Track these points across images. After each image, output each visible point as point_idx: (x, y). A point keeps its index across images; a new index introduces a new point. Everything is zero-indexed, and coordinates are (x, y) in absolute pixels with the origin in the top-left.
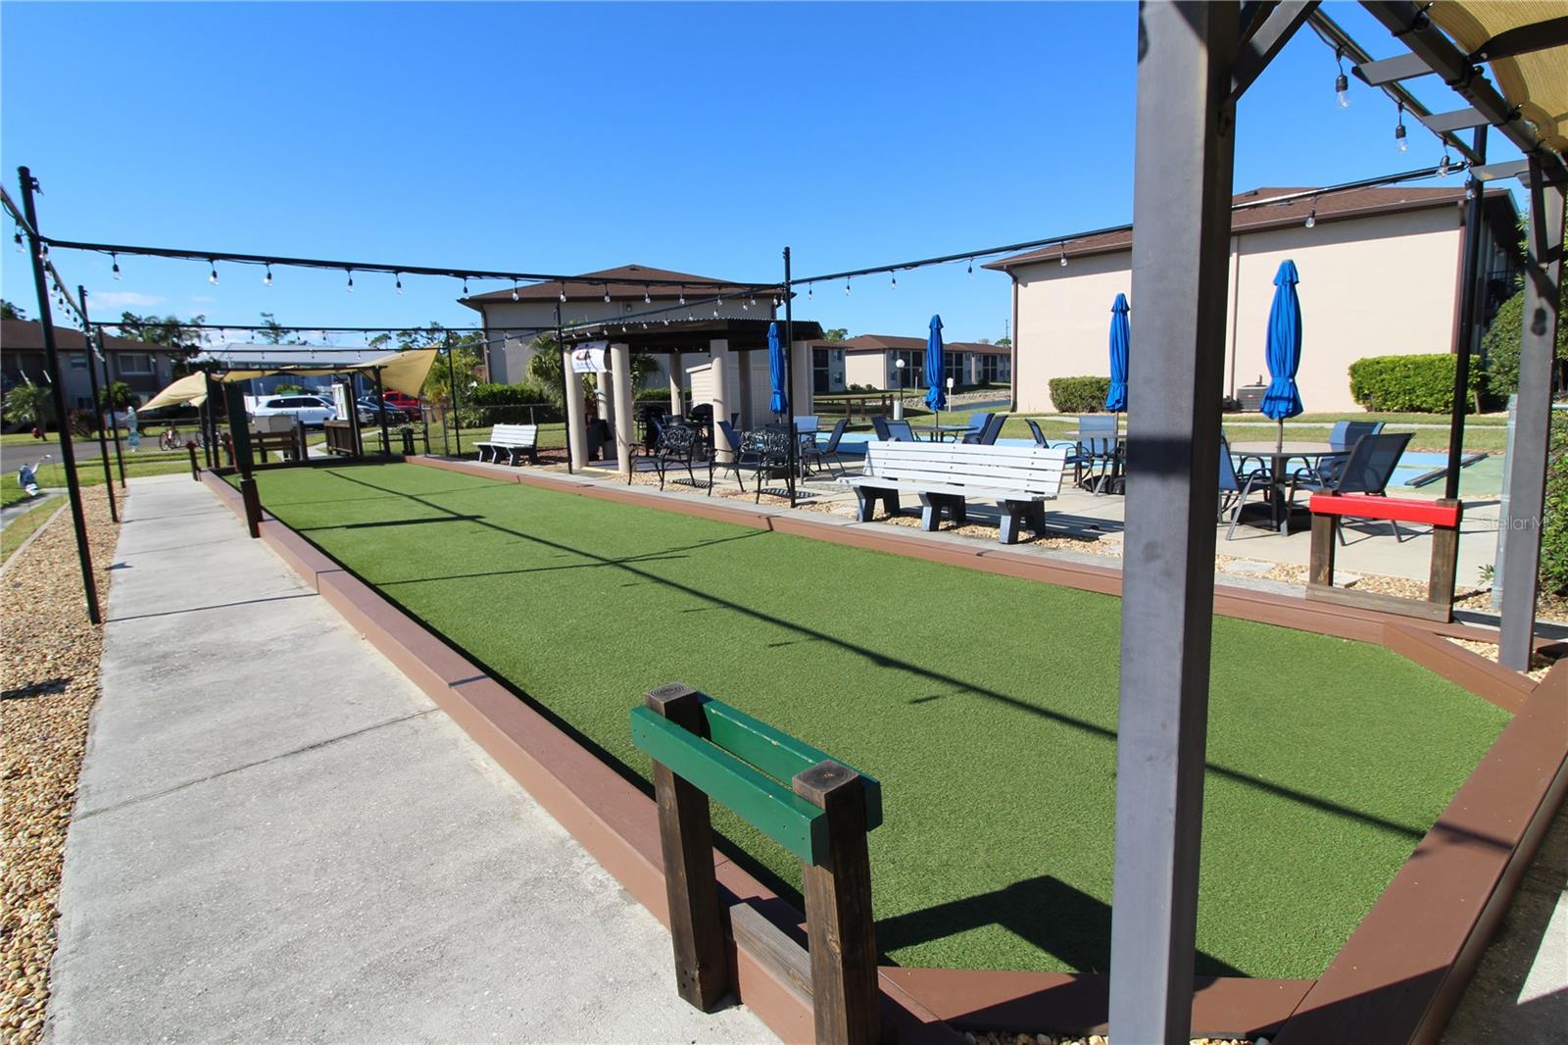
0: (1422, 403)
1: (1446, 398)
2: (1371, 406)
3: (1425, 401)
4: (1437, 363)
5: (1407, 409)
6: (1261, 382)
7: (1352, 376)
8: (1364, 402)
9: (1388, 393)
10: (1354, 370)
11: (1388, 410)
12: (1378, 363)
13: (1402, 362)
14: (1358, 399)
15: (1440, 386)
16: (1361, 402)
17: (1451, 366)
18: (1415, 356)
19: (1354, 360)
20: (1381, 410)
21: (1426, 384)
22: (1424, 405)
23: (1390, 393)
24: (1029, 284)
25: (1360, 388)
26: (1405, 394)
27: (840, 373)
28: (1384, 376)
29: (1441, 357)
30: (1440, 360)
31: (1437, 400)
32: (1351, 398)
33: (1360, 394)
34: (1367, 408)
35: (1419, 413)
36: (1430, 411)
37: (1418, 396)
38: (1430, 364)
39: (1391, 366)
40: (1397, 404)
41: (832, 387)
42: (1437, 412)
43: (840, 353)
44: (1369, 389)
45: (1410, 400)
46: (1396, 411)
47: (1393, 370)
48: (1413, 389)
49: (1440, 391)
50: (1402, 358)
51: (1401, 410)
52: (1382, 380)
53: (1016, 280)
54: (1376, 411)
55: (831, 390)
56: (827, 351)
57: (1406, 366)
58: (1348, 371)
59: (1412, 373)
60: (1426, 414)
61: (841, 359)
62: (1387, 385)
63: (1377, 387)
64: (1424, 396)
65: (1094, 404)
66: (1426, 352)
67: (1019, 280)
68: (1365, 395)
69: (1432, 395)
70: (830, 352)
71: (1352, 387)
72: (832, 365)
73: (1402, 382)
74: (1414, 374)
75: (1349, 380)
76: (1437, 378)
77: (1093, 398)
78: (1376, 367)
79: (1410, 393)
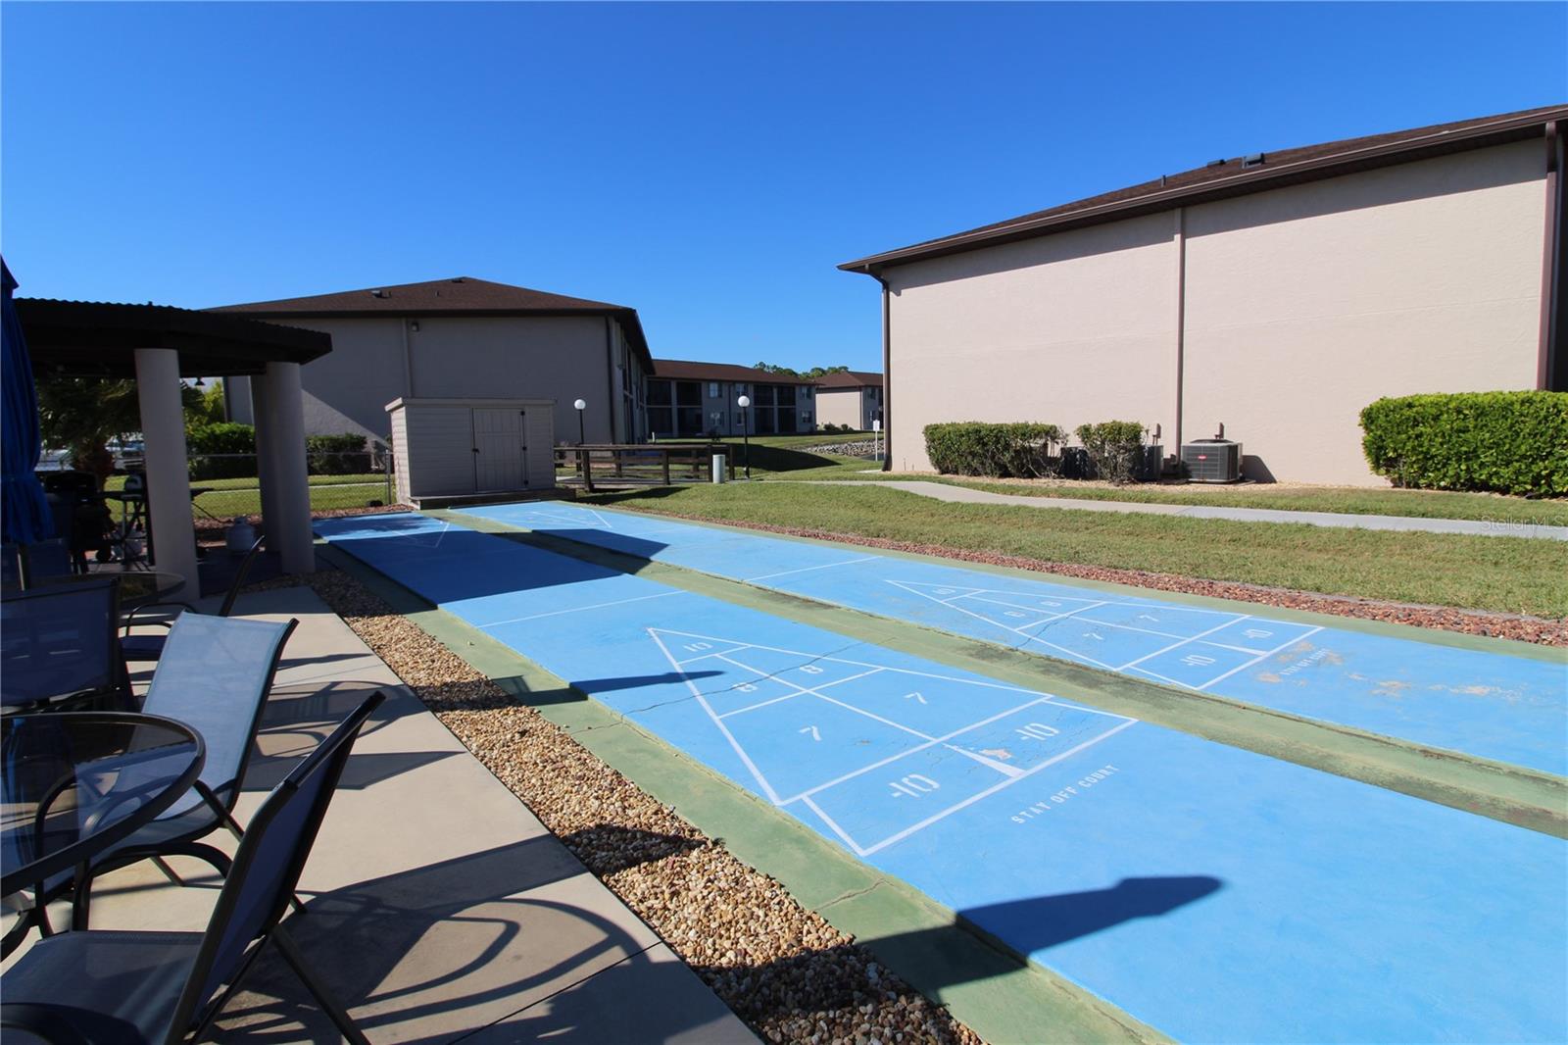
0: (1490, 476)
1: (1535, 469)
2: (1400, 478)
3: (1496, 473)
4: (1517, 406)
5: (1463, 485)
6: (1222, 435)
7: (1367, 428)
8: (1388, 471)
9: (1428, 457)
10: (1369, 418)
11: (1429, 486)
12: (1410, 406)
13: (1452, 405)
14: (1377, 466)
15: (1523, 448)
16: (1383, 470)
17: (1543, 413)
18: (1477, 396)
19: (1370, 400)
20: (1417, 486)
21: (1497, 445)
22: (1495, 481)
23: (1433, 457)
24: (903, 291)
25: (1380, 448)
26: (1459, 461)
27: (810, 413)
28: (1421, 428)
29: (1522, 396)
30: (1523, 403)
31: (1518, 473)
32: (1364, 464)
33: (1380, 456)
34: (1393, 481)
35: (1484, 494)
36: (1505, 490)
37: (1482, 465)
38: (1504, 409)
39: (1434, 411)
40: (1445, 476)
41: (800, 427)
42: (1516, 494)
43: (809, 390)
44: (1395, 450)
45: (1468, 470)
46: (1445, 488)
47: (1436, 418)
48: (1475, 451)
49: (1524, 457)
50: (1451, 398)
51: (1452, 487)
52: (1418, 436)
53: (887, 287)
54: (1408, 486)
55: (798, 431)
56: (794, 389)
57: (1459, 411)
58: (1359, 420)
59: (1471, 423)
60: (1497, 496)
61: (811, 397)
62: (1426, 444)
63: (1409, 446)
64: (1494, 464)
65: (975, 463)
66: (1495, 388)
67: (891, 287)
68: (1390, 459)
69: (1508, 464)
70: (797, 390)
71: (1367, 446)
72: (800, 404)
73: (1454, 440)
74: (1475, 427)
75: (1360, 434)
76: (1518, 434)
77: (974, 455)
78: (1407, 412)
79: (1468, 459)
